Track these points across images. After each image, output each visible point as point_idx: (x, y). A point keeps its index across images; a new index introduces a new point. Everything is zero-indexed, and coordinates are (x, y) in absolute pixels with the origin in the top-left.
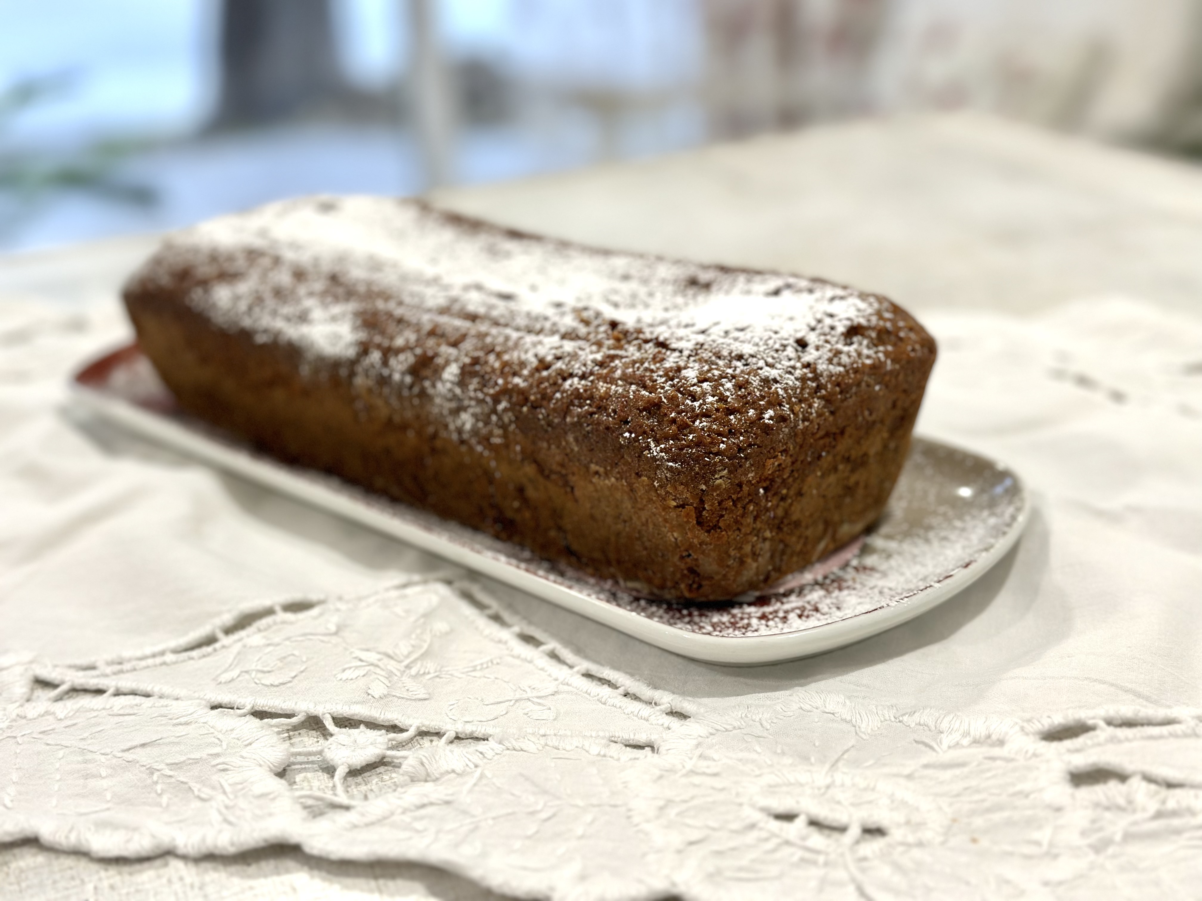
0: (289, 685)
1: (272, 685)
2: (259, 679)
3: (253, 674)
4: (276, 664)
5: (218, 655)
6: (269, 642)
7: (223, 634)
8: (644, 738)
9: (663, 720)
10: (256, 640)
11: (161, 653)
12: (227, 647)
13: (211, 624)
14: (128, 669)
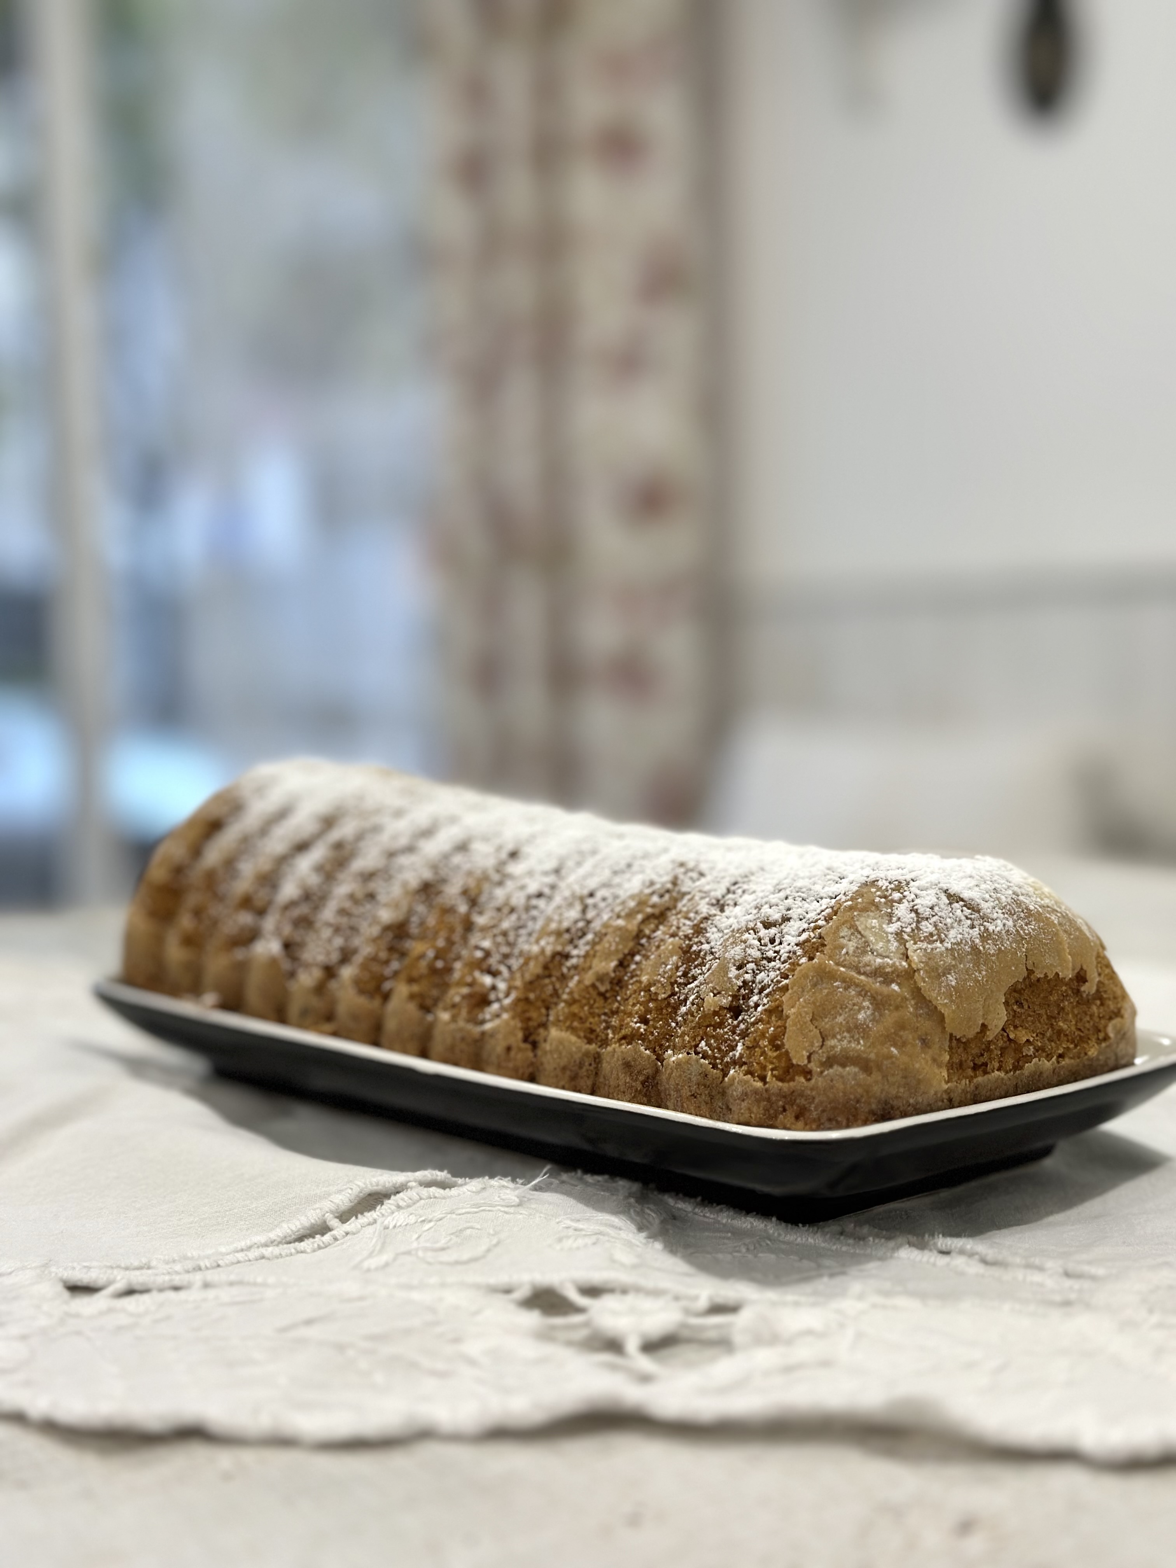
0: (482, 1261)
1: (456, 1262)
2: (432, 1258)
3: (420, 1254)
4: (451, 1240)
5: (342, 1244)
6: (423, 1218)
7: (337, 1220)
8: (1058, 1298)
9: (1068, 1283)
10: (400, 1218)
11: (249, 1248)
12: (354, 1234)
13: (314, 1210)
14: (208, 1265)
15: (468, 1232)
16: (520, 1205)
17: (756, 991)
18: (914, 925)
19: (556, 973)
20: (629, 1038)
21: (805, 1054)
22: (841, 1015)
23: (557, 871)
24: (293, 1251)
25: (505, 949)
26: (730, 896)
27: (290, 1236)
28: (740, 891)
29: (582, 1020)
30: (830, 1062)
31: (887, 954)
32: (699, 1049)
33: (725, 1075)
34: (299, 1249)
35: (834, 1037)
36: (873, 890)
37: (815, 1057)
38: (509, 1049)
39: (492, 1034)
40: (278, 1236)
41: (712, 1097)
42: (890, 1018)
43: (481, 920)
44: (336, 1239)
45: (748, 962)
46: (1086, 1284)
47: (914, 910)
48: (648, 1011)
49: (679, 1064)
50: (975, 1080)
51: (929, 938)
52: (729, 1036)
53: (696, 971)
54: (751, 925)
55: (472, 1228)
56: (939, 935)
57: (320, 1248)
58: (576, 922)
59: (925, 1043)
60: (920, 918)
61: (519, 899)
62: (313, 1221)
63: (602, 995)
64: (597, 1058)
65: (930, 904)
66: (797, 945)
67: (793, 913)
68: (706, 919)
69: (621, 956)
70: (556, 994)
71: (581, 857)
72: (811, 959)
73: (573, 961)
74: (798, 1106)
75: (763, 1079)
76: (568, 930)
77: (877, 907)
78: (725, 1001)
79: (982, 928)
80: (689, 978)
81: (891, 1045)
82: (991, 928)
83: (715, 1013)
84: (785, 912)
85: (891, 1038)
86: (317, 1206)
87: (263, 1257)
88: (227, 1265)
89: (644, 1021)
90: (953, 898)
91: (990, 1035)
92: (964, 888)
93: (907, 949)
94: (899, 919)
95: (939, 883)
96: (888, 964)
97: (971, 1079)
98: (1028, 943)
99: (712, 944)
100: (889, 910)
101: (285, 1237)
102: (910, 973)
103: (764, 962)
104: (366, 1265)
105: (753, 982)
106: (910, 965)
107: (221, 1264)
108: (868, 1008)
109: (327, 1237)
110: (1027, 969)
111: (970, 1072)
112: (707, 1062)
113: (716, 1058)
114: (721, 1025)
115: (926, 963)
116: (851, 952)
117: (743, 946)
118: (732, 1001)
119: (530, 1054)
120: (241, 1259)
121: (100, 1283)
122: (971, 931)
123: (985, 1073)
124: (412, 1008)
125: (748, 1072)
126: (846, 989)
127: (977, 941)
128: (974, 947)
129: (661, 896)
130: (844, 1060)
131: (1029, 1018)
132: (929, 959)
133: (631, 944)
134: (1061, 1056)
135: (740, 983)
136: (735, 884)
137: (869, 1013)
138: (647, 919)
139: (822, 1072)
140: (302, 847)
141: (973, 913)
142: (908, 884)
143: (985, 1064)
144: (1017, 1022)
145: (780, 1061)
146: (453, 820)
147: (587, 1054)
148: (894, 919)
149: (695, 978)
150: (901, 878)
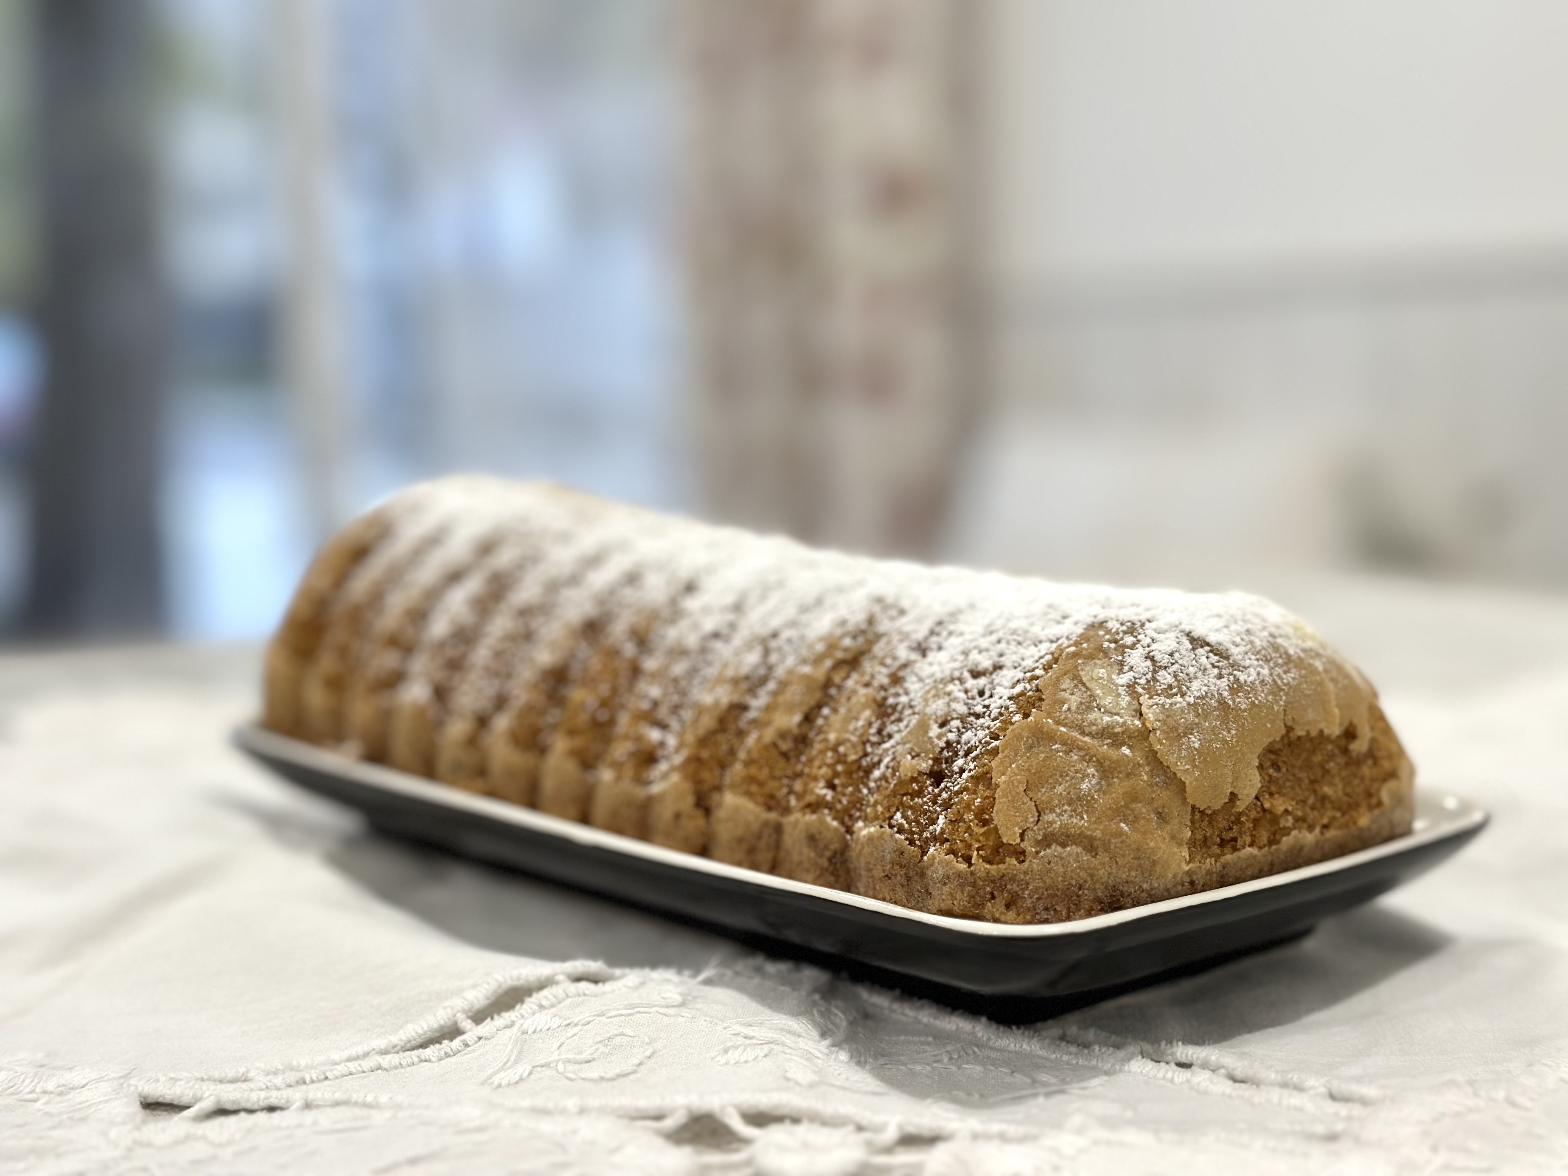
0: (632, 1077)
1: (602, 1079)
2: (574, 1072)
3: (561, 1067)
4: (597, 1050)
5: (474, 1050)
6: (568, 1022)
7: (469, 1021)
8: (1320, 1129)
9: (1332, 1107)
10: (543, 1020)
11: (366, 1055)
12: (487, 1039)
13: (445, 1008)
14: (314, 1078)
15: (618, 1039)
16: (683, 1004)
17: (961, 753)
18: (1149, 676)
19: (732, 727)
20: (815, 806)
21: (1018, 831)
22: (1060, 785)
23: (738, 607)
24: (416, 1060)
25: (675, 698)
26: (934, 639)
27: (415, 1040)
28: (945, 633)
29: (761, 784)
30: (1047, 841)
31: (1117, 710)
32: (893, 822)
33: (924, 853)
34: (423, 1058)
35: (1052, 810)
36: (1101, 633)
37: (1029, 834)
38: (678, 816)
39: (660, 797)
40: (401, 1040)
41: (908, 878)
42: (1120, 787)
43: (650, 664)
44: (467, 1045)
45: (953, 719)
46: (1356, 1110)
47: (1150, 657)
48: (836, 775)
49: (870, 838)
50: (1222, 859)
51: (1168, 691)
52: (929, 806)
53: (891, 728)
54: (957, 674)
55: (622, 1034)
56: (1179, 688)
57: (447, 1055)
58: (756, 667)
59: (1162, 817)
60: (1156, 667)
61: (692, 641)
62: (442, 1022)
63: (785, 755)
64: (778, 829)
65: (1169, 650)
66: (1010, 698)
67: (1007, 660)
68: (905, 666)
69: (805, 708)
70: (732, 752)
71: (765, 590)
72: (1026, 716)
73: (752, 714)
74: (1009, 892)
75: (968, 860)
76: (747, 678)
77: (1106, 653)
78: (925, 765)
79: (1232, 678)
80: (883, 735)
81: (1121, 821)
82: (1242, 677)
83: (913, 779)
84: (996, 659)
85: (1120, 812)
86: (447, 1004)
87: (379, 1068)
88: (336, 1078)
89: (831, 786)
90: (1197, 642)
91: (1241, 806)
92: (1210, 630)
93: (1141, 705)
94: (1131, 668)
95: (1180, 624)
96: (1118, 723)
97: (1217, 857)
98: (1287, 694)
99: (912, 695)
100: (1120, 658)
101: (410, 1041)
102: (1145, 733)
103: (972, 718)
104: (496, 1080)
105: (958, 743)
106: (1143, 724)
107: (330, 1077)
108: (1093, 775)
109: (457, 1043)
110: (1286, 726)
111: (1216, 850)
112: (903, 837)
113: (913, 833)
114: (920, 793)
115: (1164, 722)
116: (1073, 708)
117: (947, 699)
118: (933, 766)
119: (701, 822)
120: (354, 1071)
121: (184, 1101)
122: (1218, 682)
123: (1235, 849)
124: (571, 767)
125: (952, 852)
126: (1067, 753)
127: (1225, 694)
128: (1222, 703)
129: (854, 637)
130: (1065, 838)
131: (1288, 784)
132: (1168, 716)
133: (818, 695)
134: (1325, 827)
135: (942, 744)
136: (940, 623)
137: (1094, 782)
138: (839, 664)
139: (1037, 853)
140: (454, 577)
141: (1222, 660)
142: (1143, 625)
143: (1235, 840)
144: (1273, 789)
145: (987, 839)
146: (623, 545)
147: (766, 824)
148: (1126, 668)
149: (890, 736)
150: (1135, 618)
